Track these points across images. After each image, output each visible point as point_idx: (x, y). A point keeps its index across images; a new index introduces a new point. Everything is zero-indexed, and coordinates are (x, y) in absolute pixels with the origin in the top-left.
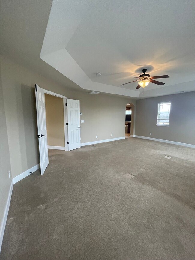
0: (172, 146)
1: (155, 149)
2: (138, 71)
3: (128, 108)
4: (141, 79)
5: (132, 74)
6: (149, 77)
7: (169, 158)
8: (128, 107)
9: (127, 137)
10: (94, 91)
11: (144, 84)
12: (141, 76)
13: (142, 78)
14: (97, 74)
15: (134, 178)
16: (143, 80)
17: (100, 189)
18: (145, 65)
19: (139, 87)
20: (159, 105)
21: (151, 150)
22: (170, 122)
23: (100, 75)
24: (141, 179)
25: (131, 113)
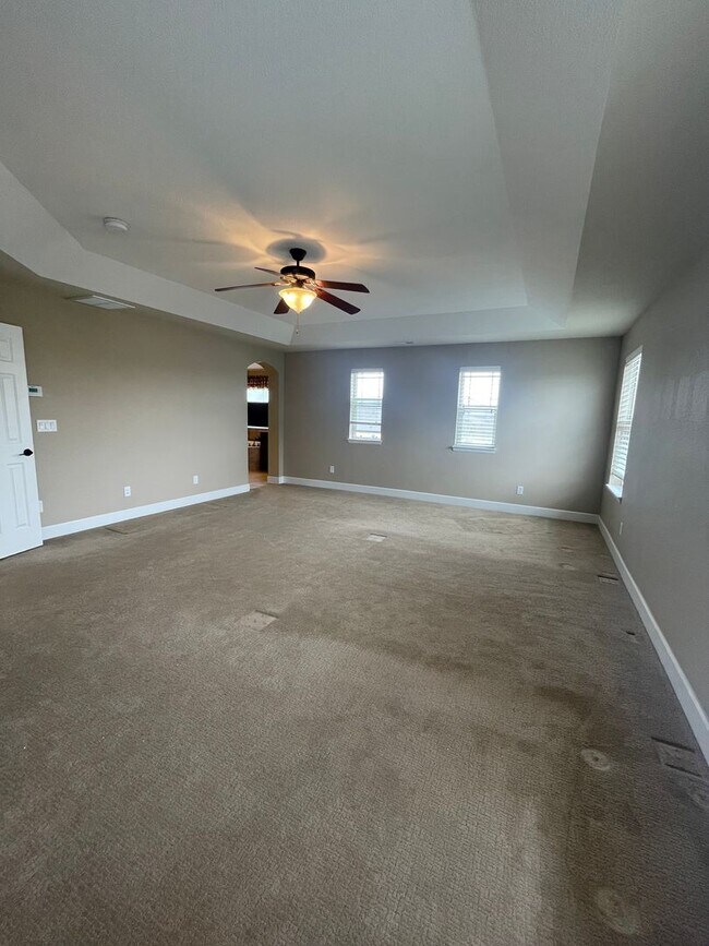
0: (389, 503)
1: (343, 517)
2: (276, 249)
3: (256, 380)
4: (286, 281)
5: (256, 256)
6: (311, 280)
7: (380, 539)
8: (258, 377)
9: (258, 485)
10: (97, 294)
11: (299, 299)
12: (286, 271)
13: (290, 278)
14: (106, 220)
15: (274, 623)
16: (293, 285)
17: (139, 701)
18: (295, 235)
19: (282, 308)
20: (352, 375)
21: (333, 521)
22: (383, 431)
23: (123, 231)
24: (295, 621)
25: (265, 399)
